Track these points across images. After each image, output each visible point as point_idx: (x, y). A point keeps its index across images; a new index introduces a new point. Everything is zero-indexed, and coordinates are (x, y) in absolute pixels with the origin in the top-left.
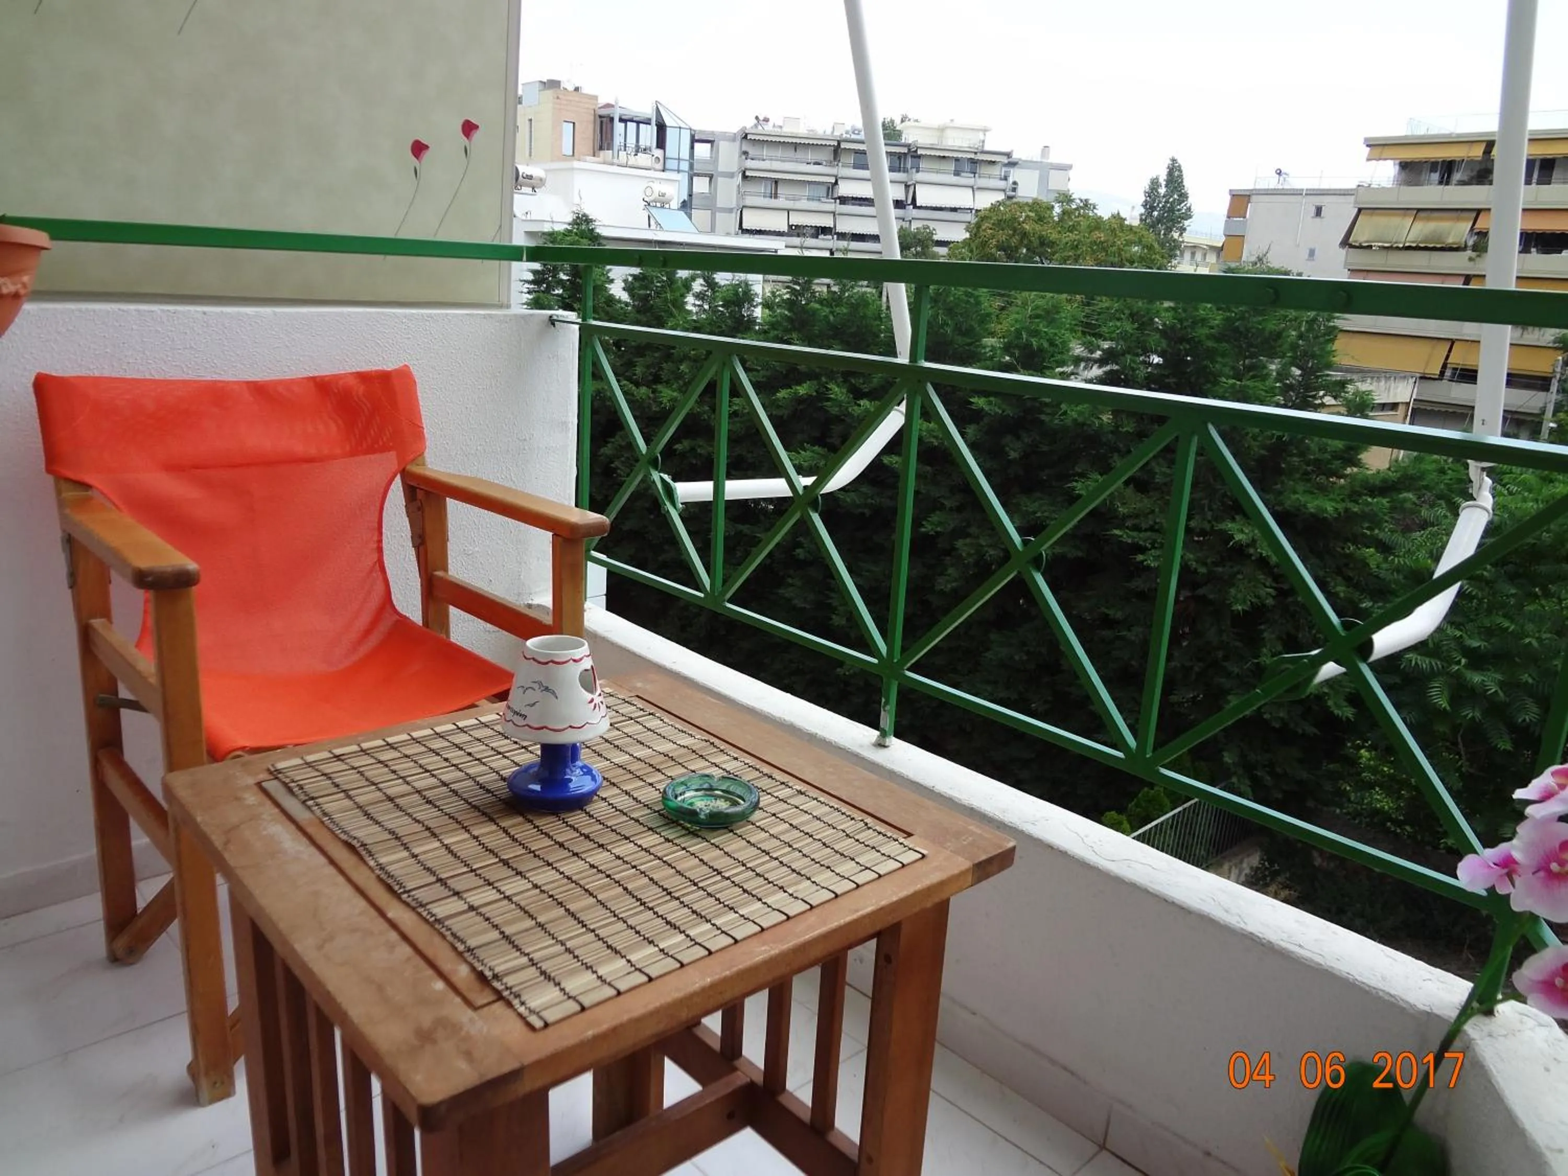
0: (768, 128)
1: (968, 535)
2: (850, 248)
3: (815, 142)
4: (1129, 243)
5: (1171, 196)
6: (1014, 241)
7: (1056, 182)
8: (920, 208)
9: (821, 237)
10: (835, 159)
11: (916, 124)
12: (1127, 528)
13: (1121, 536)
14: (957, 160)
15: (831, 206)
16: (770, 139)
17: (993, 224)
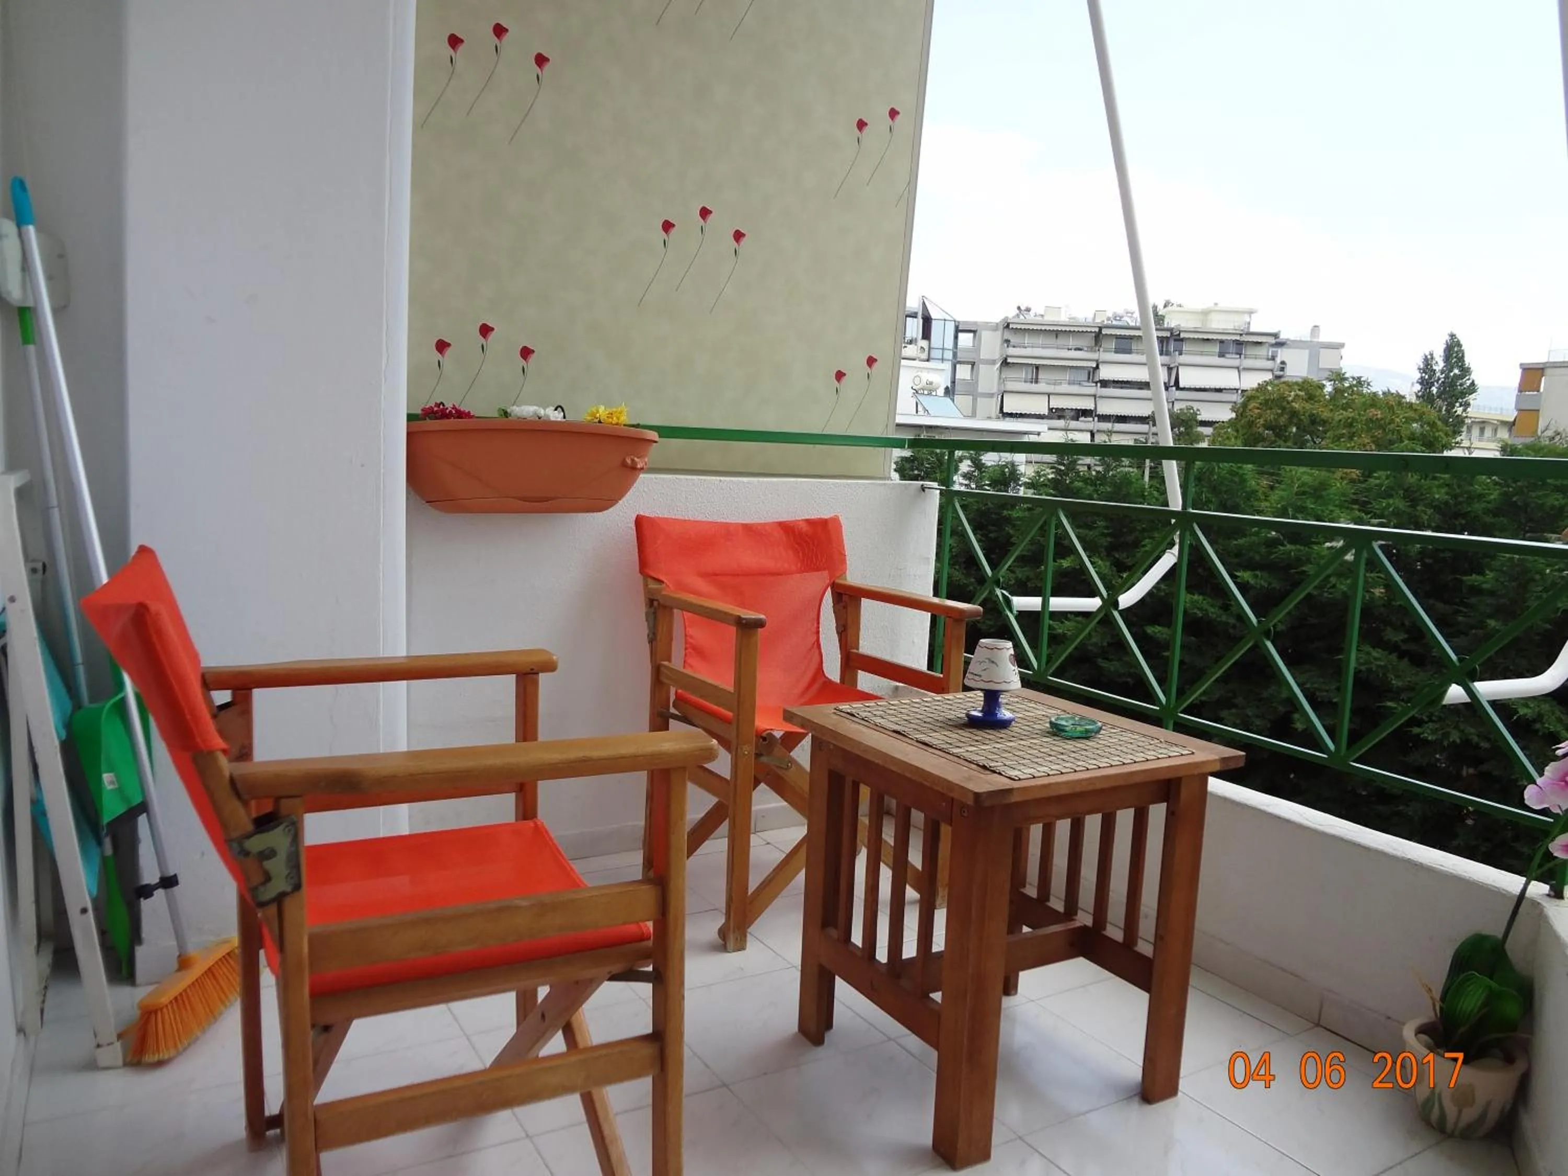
0: (1031, 317)
1: (1235, 706)
2: (1115, 429)
3: (1076, 329)
4: (1409, 420)
5: (1452, 372)
6: (1283, 420)
7: (1327, 361)
8: (1183, 389)
9: (1082, 419)
10: (1096, 344)
11: (1179, 309)
12: (1403, 700)
13: (1395, 708)
14: (1222, 342)
15: (1092, 390)
16: (1031, 327)
17: (1261, 404)
